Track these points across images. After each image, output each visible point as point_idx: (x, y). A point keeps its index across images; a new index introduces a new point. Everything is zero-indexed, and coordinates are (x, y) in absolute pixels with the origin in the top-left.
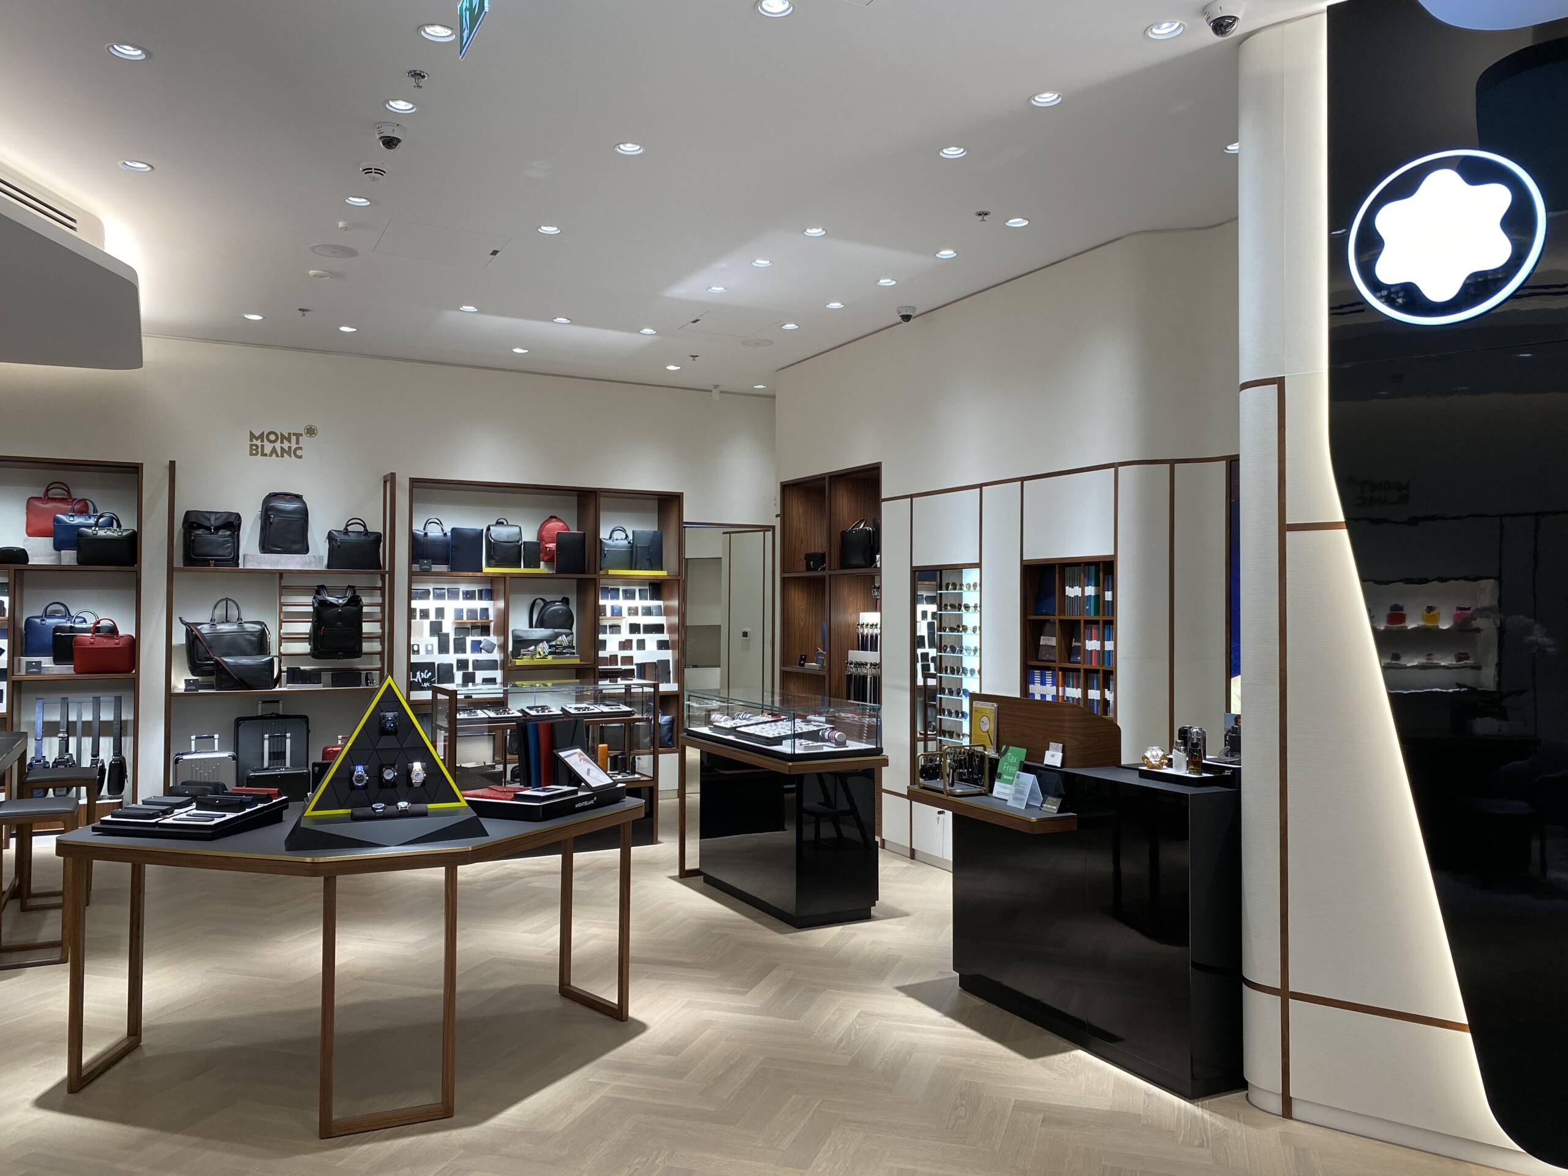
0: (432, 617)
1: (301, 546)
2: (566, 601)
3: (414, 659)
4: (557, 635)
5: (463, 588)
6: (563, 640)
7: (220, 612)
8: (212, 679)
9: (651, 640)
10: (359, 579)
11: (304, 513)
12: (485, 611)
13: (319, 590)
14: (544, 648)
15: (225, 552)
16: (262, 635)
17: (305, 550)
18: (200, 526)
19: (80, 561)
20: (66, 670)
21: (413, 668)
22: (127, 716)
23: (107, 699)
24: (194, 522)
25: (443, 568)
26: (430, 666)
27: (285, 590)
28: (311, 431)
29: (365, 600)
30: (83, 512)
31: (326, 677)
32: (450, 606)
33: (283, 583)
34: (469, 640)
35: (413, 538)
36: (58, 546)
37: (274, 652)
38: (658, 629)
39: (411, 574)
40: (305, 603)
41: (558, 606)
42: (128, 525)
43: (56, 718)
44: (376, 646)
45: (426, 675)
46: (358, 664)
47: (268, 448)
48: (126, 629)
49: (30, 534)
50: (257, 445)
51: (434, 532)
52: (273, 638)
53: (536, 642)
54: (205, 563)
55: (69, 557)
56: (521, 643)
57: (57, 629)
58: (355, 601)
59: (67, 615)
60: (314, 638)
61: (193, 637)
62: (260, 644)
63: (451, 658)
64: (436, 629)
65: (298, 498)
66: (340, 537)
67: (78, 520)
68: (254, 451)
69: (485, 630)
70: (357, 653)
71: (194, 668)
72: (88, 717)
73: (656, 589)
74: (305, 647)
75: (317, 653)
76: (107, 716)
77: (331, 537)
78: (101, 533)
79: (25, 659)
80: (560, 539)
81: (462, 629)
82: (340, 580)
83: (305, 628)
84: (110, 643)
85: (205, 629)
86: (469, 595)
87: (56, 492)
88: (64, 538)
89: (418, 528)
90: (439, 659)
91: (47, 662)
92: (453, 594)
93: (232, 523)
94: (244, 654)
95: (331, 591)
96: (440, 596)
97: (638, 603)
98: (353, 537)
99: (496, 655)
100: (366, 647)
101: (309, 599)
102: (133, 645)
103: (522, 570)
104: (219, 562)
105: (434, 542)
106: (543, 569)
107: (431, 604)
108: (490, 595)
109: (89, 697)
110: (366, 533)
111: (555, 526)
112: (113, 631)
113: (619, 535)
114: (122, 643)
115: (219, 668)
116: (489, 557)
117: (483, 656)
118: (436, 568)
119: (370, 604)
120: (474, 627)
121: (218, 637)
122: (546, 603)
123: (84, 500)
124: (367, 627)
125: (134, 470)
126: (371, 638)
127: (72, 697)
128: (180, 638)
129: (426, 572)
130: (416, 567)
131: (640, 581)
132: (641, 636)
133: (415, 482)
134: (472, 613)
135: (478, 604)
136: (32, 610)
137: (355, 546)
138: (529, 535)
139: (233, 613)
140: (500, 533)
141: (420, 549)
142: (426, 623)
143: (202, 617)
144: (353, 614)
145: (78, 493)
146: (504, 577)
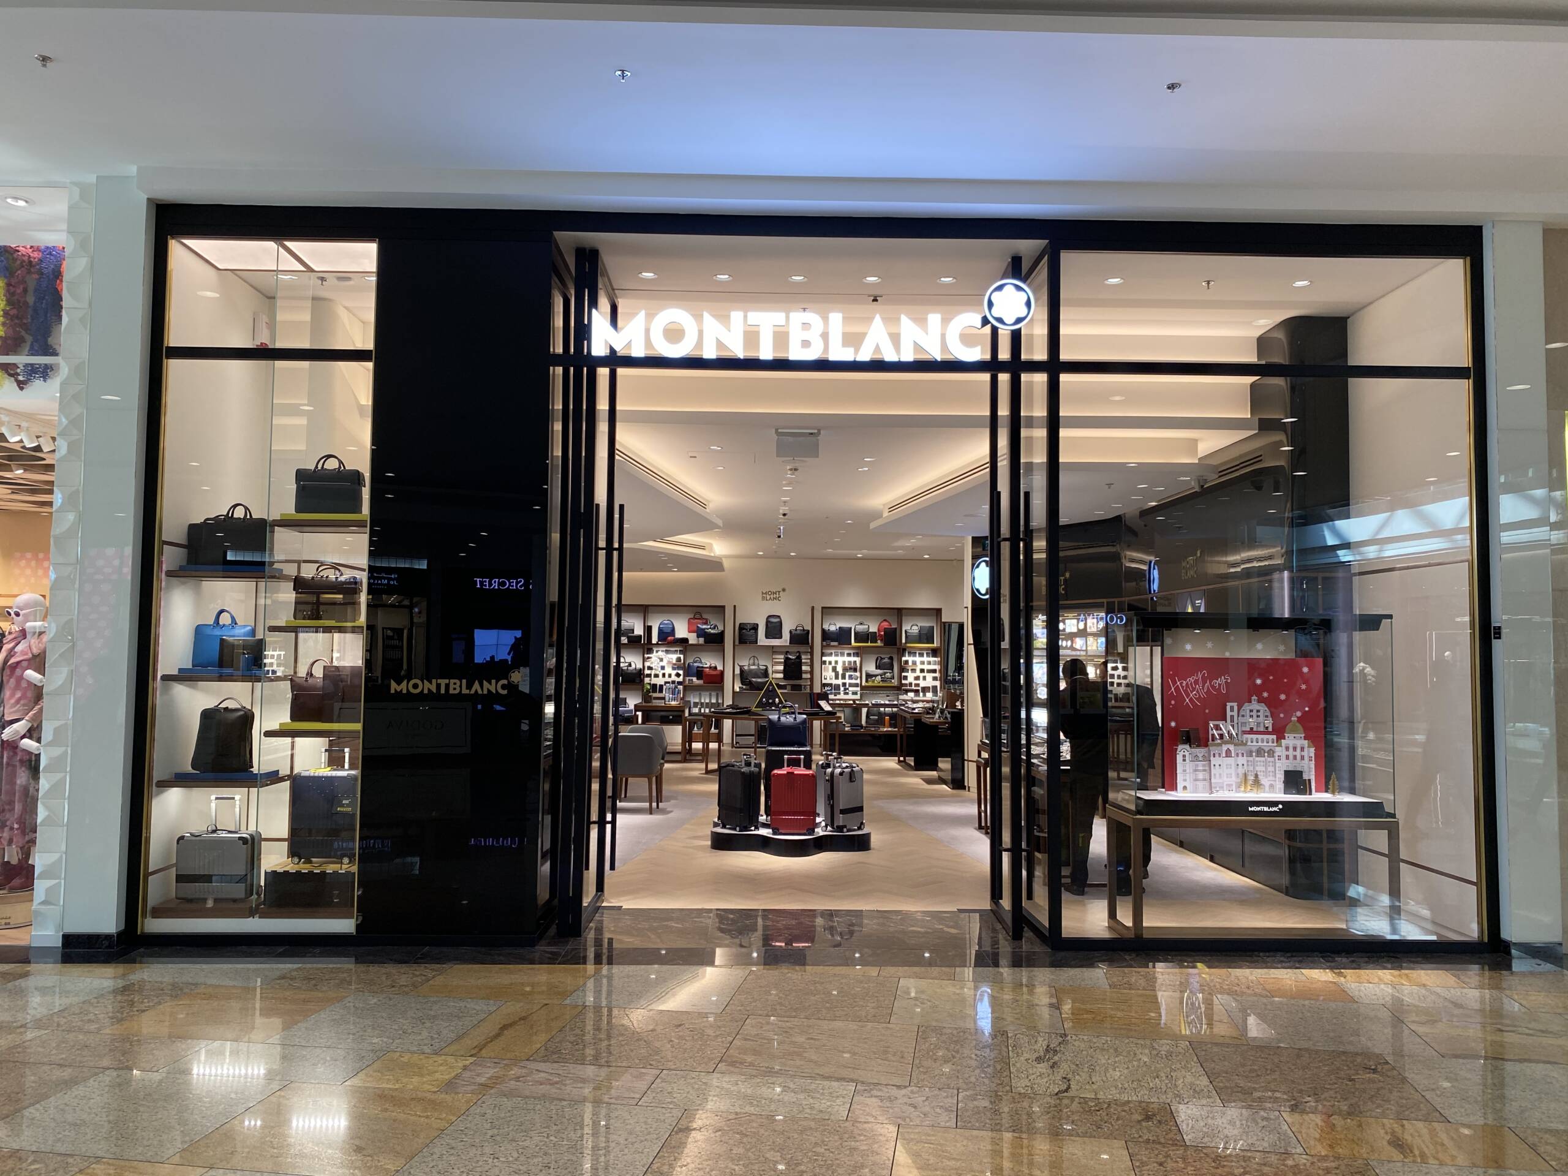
0: (833, 664)
1: (779, 636)
2: (891, 658)
3: (824, 681)
4: (885, 673)
5: (846, 652)
6: (889, 675)
7: (751, 662)
8: (748, 687)
9: (929, 676)
10: (802, 649)
11: (781, 623)
12: (855, 662)
13: (787, 653)
14: (879, 678)
15: (753, 638)
16: (766, 670)
17: (781, 637)
18: (744, 629)
19: (705, 642)
20: (701, 682)
21: (824, 685)
22: (720, 701)
23: (714, 694)
24: (742, 627)
25: (836, 644)
26: (830, 685)
27: (775, 653)
28: (784, 590)
29: (803, 657)
30: (706, 623)
31: (789, 687)
32: (840, 659)
33: (774, 650)
34: (847, 674)
35: (823, 631)
36: (698, 637)
37: (770, 676)
38: (934, 671)
39: (822, 647)
40: (781, 658)
41: (886, 660)
42: (721, 628)
43: (697, 701)
44: (809, 676)
45: (829, 688)
46: (802, 682)
47: (768, 597)
48: (720, 668)
49: (689, 632)
50: (765, 596)
51: (833, 628)
52: (770, 671)
53: (876, 676)
54: (746, 643)
55: (702, 640)
56: (869, 676)
57: (698, 667)
58: (799, 658)
59: (701, 662)
60: (785, 672)
61: (742, 671)
62: (765, 674)
63: (840, 682)
64: (834, 669)
65: (779, 617)
66: (794, 632)
67: (704, 627)
68: (763, 598)
69: (855, 670)
70: (800, 678)
71: (743, 683)
72: (707, 701)
73: (934, 652)
74: (781, 676)
75: (785, 678)
76: (714, 701)
77: (791, 632)
78: (712, 631)
79: (687, 678)
80: (885, 630)
81: (845, 670)
82: (795, 648)
83: (781, 668)
84: (714, 673)
85: (746, 668)
86: (849, 655)
87: (696, 616)
88: (701, 633)
89: (826, 627)
90: (834, 682)
91: (694, 679)
92: (842, 654)
93: (755, 628)
94: (760, 678)
95: (791, 653)
96: (837, 655)
97: (925, 659)
98: (798, 632)
99: (858, 681)
100: (804, 676)
101: (782, 657)
102: (722, 673)
103: (869, 644)
104: (750, 643)
105: (832, 633)
106: (879, 643)
107: (833, 659)
108: (856, 655)
109: (708, 693)
110: (804, 630)
111: (885, 625)
112: (716, 668)
113: (915, 628)
114: (718, 673)
115: (751, 683)
116: (855, 639)
117: (853, 681)
118: (833, 644)
119: (805, 659)
120: (851, 669)
121: (751, 671)
122: (882, 659)
123: (707, 620)
124: (804, 668)
125: (723, 607)
126: (806, 672)
127: (703, 693)
128: (737, 671)
129: (828, 646)
130: (824, 643)
131: (927, 649)
132: (925, 674)
133: (823, 608)
134: (850, 662)
135: (852, 659)
136: (690, 660)
137: (798, 635)
138: (873, 629)
139: (756, 661)
140: (860, 628)
141: (826, 636)
142: (830, 667)
143: (745, 663)
144: (799, 663)
145: (704, 616)
146: (864, 647)
